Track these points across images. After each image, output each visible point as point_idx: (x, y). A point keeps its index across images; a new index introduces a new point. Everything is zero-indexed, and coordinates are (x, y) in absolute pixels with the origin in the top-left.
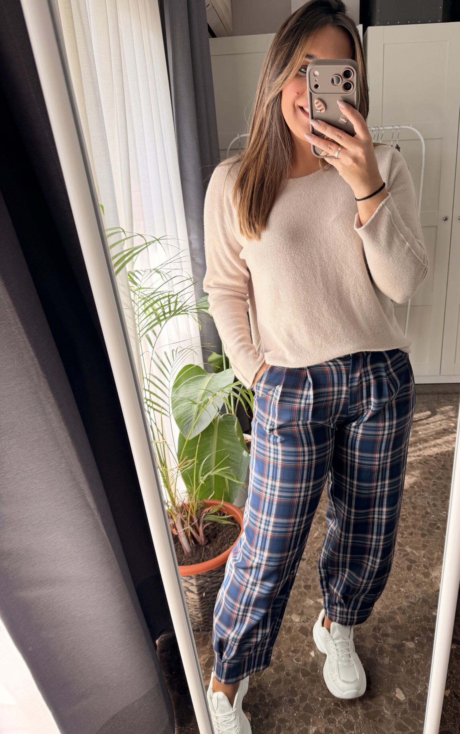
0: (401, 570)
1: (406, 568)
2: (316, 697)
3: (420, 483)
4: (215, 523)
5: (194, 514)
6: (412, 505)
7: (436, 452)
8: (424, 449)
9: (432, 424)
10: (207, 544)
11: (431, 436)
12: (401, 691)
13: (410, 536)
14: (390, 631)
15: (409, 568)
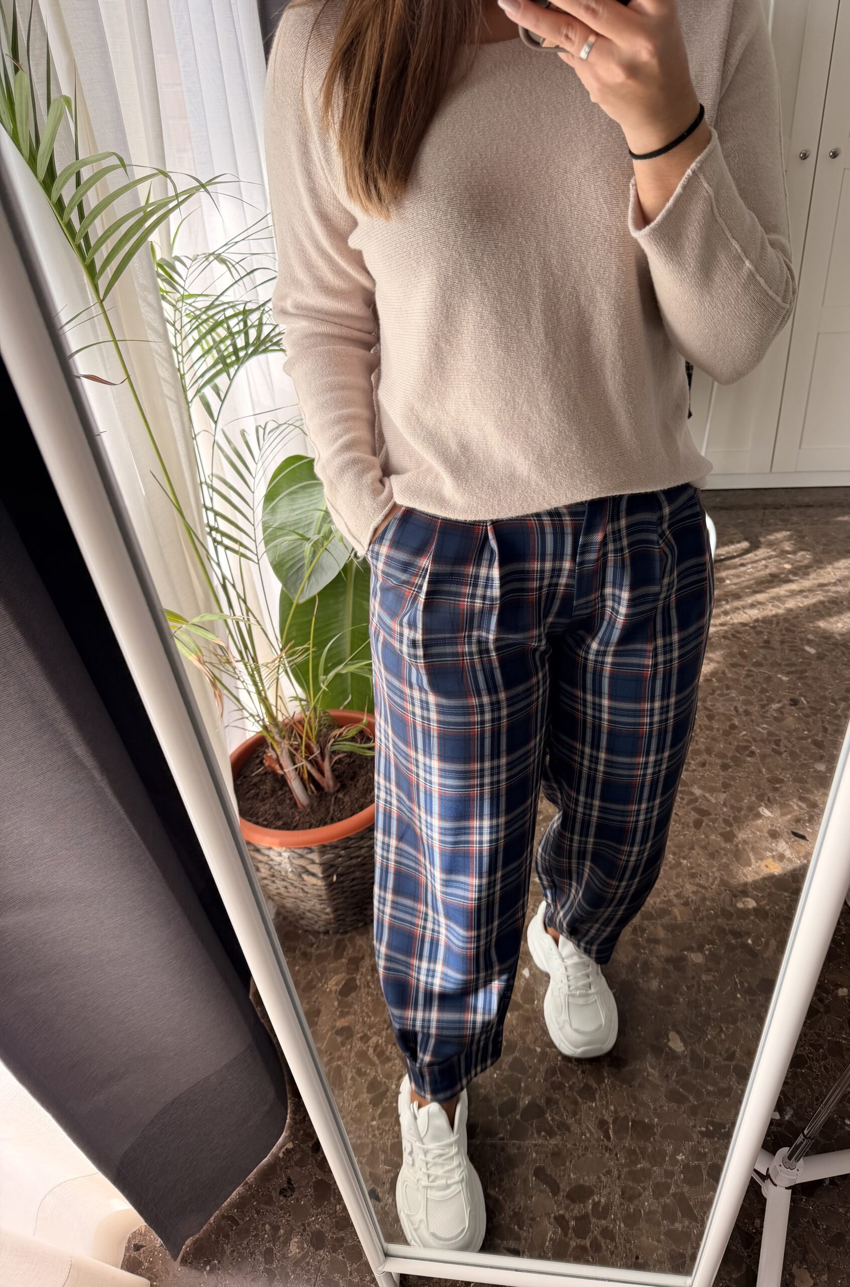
0: (683, 828)
1: (691, 824)
2: (532, 1047)
3: (724, 673)
4: (350, 754)
5: (314, 740)
6: (707, 713)
7: (754, 618)
8: (734, 612)
9: (749, 566)
10: (338, 791)
11: (747, 587)
12: (677, 1037)
13: (700, 769)
14: (661, 933)
15: (698, 824)
